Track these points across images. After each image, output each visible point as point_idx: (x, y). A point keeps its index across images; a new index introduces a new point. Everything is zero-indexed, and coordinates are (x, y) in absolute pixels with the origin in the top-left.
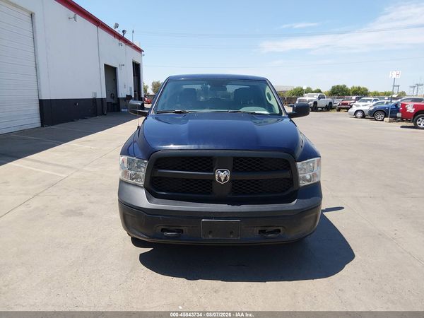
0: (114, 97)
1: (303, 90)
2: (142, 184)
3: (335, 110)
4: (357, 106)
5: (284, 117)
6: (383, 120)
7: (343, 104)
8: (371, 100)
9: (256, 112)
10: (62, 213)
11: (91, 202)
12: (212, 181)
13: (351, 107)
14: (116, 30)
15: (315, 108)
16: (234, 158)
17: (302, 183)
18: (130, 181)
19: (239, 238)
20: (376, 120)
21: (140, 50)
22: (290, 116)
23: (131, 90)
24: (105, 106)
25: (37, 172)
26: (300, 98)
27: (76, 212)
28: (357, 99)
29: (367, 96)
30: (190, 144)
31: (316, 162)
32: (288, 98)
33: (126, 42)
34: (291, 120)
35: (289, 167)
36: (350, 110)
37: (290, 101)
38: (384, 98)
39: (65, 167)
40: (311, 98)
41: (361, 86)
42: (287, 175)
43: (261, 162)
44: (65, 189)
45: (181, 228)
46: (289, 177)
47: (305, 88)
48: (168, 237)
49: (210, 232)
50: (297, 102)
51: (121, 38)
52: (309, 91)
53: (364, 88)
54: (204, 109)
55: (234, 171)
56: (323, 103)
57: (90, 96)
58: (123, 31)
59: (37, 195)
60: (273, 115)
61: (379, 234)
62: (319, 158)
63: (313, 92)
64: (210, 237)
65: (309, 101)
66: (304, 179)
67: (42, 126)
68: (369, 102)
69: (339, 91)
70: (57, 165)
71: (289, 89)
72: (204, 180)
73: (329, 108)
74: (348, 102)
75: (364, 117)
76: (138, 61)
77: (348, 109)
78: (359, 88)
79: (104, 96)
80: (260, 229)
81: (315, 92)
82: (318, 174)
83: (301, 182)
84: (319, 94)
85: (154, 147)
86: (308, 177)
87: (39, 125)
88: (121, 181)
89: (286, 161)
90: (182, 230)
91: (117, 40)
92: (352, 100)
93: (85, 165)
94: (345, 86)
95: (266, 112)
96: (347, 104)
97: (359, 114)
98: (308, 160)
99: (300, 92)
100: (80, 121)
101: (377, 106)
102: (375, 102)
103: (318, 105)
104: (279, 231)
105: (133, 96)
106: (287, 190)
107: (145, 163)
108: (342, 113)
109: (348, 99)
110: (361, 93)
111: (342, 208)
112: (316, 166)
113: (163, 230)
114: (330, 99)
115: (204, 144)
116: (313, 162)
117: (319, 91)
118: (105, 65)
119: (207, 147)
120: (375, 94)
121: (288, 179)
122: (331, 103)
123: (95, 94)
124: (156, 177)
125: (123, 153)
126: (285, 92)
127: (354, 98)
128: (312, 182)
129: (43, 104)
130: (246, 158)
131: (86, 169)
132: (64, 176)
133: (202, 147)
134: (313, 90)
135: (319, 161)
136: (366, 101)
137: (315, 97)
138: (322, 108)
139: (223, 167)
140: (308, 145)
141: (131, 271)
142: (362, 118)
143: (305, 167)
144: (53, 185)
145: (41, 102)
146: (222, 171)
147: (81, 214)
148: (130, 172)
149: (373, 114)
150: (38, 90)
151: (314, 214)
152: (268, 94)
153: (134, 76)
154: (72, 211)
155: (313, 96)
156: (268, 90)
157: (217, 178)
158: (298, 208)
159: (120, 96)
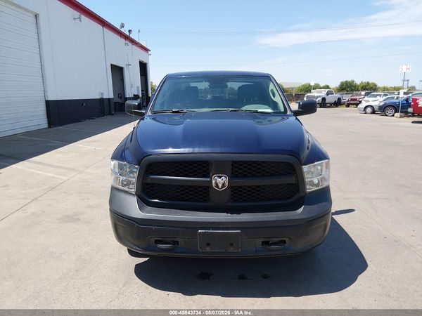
0: (121, 97)
1: (311, 86)
2: (133, 191)
3: (344, 106)
4: (367, 101)
5: (289, 115)
6: (393, 116)
7: (352, 100)
8: (380, 95)
9: (259, 110)
10: (58, 219)
11: (90, 207)
12: (208, 187)
13: (360, 102)
14: (122, 30)
15: (324, 104)
16: (232, 162)
17: (310, 189)
18: (121, 187)
19: (240, 250)
20: (386, 115)
21: (146, 50)
22: (296, 113)
23: (138, 89)
24: (113, 106)
25: (39, 175)
26: (308, 94)
27: (73, 218)
28: (367, 94)
29: (376, 91)
30: (185, 147)
31: (324, 165)
32: (296, 95)
33: (133, 41)
34: (296, 119)
35: (294, 171)
36: (359, 106)
37: (297, 97)
38: (393, 93)
39: (67, 169)
40: (320, 94)
41: (370, 82)
42: (291, 180)
43: (263, 167)
44: (65, 192)
45: (177, 240)
46: (294, 182)
47: (312, 84)
48: (162, 250)
49: (208, 245)
50: (305, 99)
51: (127, 38)
52: (317, 87)
53: (373, 84)
54: (204, 107)
55: (232, 176)
56: (331, 99)
57: (97, 97)
58: (129, 31)
59: (36, 199)
60: (277, 113)
61: (396, 241)
62: (327, 161)
63: (321, 88)
64: (208, 249)
65: (317, 97)
66: (312, 184)
67: (49, 127)
68: (378, 97)
69: (347, 87)
70: (60, 167)
71: (297, 86)
72: (200, 187)
73: (338, 103)
74: (358, 97)
75: (373, 112)
76: (145, 61)
77: (357, 105)
78: (368, 83)
79: (111, 96)
80: (263, 240)
81: (324, 88)
82: (326, 177)
83: (308, 187)
84: (327, 90)
85: (146, 151)
86: (316, 181)
87: (46, 126)
88: (113, 188)
89: (291, 165)
90: (178, 242)
91: (123, 40)
92: (361, 95)
93: (87, 167)
94: (353, 82)
95: (270, 110)
96: (356, 100)
97: (369, 110)
98: (316, 163)
99: (308, 89)
100: (88, 121)
101: (387, 102)
102: (385, 98)
103: (327, 102)
104: (285, 242)
105: (141, 96)
106: (293, 196)
107: (137, 168)
108: (352, 108)
109: (357, 95)
110: (370, 89)
111: (353, 210)
112: (324, 168)
113: (157, 242)
114: (338, 95)
115: (199, 147)
116: (321, 165)
117: (327, 87)
118: (112, 65)
119: (202, 150)
120: (385, 89)
121: (294, 184)
122: (339, 99)
123: (102, 94)
124: (147, 184)
125: (114, 158)
126: (292, 88)
127: (363, 93)
128: (320, 187)
129: (50, 105)
130: (245, 162)
131: (88, 170)
132: (65, 178)
133: (196, 150)
134: (322, 86)
135: (327, 164)
136: (376, 96)
137: (323, 93)
138: (331, 104)
139: (220, 172)
140: (315, 146)
141: (125, 285)
142: (372, 113)
143: (312, 170)
144: (53, 189)
145: (48, 103)
146: (220, 177)
147: (78, 220)
148: (121, 178)
149: (383, 110)
150: (45, 91)
151: (323, 223)
152: (272, 91)
153: (141, 75)
154: (69, 216)
155: (321, 92)
156: (271, 87)
157: (214, 184)
158: (305, 217)
159: (127, 96)
